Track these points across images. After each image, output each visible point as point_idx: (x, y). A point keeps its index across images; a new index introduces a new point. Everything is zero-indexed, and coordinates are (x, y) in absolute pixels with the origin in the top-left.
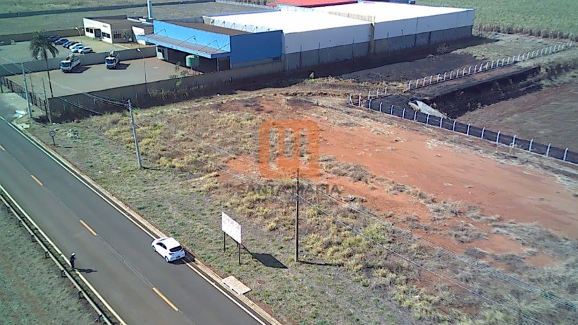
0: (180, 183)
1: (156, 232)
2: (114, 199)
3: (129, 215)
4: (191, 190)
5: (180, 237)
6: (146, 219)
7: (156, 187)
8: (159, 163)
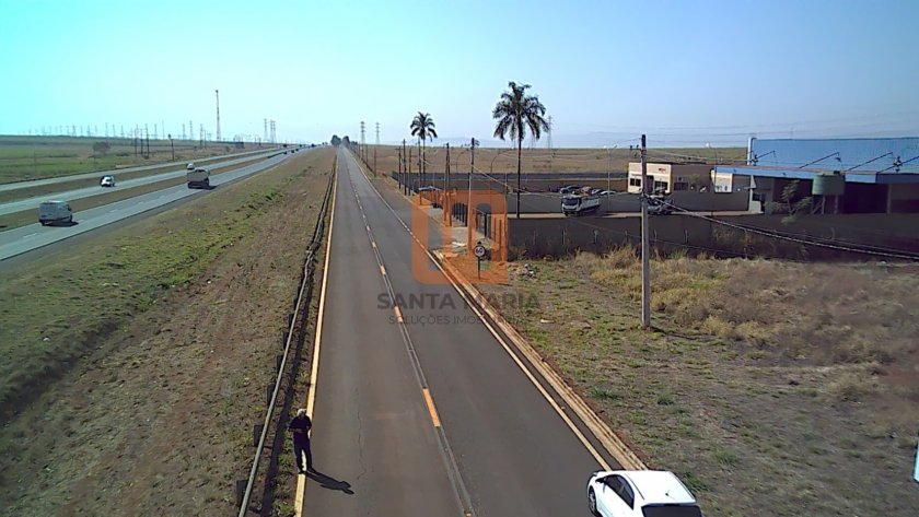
0: (750, 369)
1: (615, 448)
2: (543, 368)
3: (562, 403)
4: (785, 388)
5: (709, 494)
6: (608, 421)
7: (673, 366)
8: (697, 328)
